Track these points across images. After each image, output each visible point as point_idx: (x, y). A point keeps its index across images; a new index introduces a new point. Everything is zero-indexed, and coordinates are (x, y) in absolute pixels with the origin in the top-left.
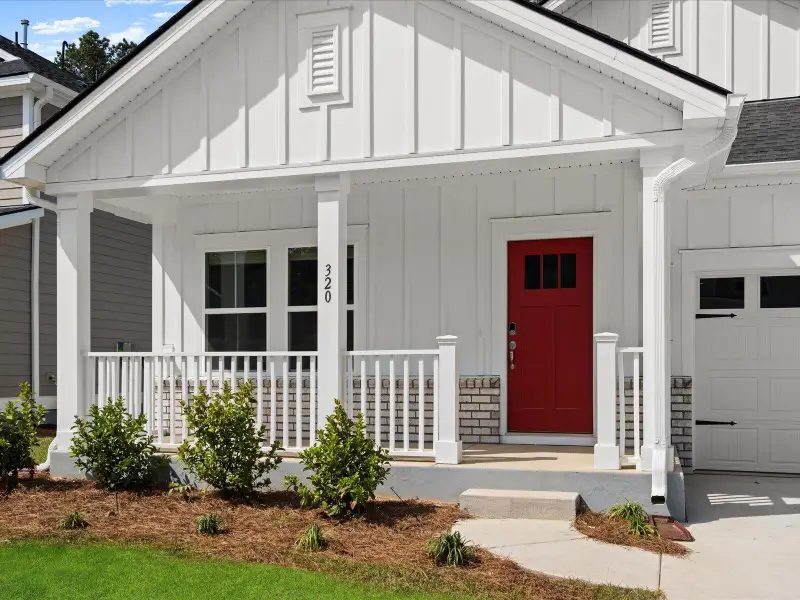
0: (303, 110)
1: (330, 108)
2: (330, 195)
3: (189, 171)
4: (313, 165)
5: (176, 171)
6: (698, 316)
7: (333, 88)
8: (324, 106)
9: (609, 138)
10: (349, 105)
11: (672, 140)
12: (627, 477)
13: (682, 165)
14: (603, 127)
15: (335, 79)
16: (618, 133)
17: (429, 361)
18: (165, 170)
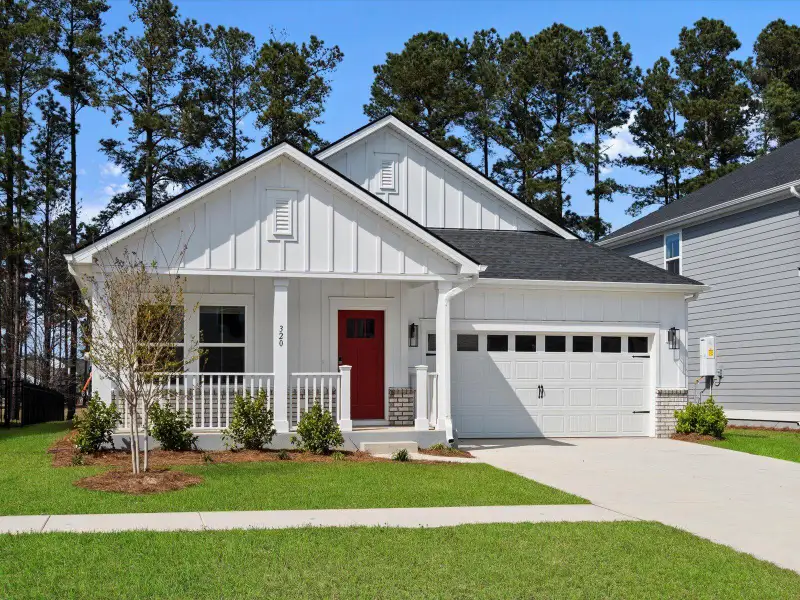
0: (270, 241)
1: (286, 242)
2: (281, 288)
3: (196, 267)
4: (277, 272)
5: (187, 266)
6: (427, 355)
7: (288, 232)
8: (283, 241)
9: (426, 274)
10: (297, 242)
11: (454, 278)
12: (432, 433)
13: (457, 290)
14: (423, 269)
15: (289, 227)
16: (430, 273)
17: (335, 378)
18: (182, 265)
